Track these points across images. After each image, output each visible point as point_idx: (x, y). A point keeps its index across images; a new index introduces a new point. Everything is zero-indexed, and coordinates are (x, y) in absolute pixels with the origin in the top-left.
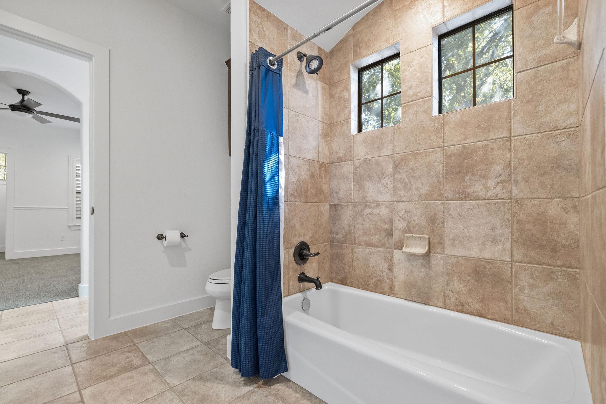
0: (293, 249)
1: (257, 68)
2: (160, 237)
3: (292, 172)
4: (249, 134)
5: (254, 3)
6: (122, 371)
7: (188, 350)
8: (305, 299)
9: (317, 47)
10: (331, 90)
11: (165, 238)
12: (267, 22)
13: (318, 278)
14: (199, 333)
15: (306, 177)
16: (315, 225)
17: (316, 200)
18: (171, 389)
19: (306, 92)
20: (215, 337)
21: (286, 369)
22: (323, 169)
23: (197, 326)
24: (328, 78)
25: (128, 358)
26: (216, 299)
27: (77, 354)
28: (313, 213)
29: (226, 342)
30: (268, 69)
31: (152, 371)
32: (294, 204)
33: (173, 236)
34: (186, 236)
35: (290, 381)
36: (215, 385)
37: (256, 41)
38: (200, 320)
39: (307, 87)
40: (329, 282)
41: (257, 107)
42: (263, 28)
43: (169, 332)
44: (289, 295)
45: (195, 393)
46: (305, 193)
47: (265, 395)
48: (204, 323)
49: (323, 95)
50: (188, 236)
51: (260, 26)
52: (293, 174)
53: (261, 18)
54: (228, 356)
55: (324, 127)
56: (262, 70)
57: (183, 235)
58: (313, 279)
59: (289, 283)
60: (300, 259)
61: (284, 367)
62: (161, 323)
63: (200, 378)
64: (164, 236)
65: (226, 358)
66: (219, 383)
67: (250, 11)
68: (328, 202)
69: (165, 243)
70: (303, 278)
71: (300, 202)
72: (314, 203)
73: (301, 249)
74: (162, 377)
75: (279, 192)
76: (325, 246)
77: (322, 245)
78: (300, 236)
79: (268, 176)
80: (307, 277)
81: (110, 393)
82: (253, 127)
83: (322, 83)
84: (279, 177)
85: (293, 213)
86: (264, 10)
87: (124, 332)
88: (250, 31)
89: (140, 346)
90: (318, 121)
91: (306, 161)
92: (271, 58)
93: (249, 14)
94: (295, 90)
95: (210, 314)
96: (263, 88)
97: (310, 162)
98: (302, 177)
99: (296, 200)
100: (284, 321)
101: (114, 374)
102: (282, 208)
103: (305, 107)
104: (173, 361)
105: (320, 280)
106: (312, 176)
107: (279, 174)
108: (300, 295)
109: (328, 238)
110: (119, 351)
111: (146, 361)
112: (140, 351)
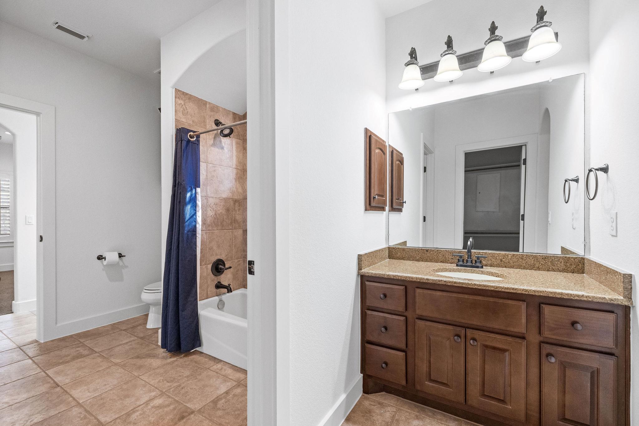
0: (211, 265)
1: (180, 141)
2: (100, 258)
3: (210, 208)
4: (174, 186)
5: (179, 91)
6: (74, 358)
7: (127, 343)
8: (221, 300)
9: (232, 113)
10: (244, 144)
11: (105, 258)
12: (189, 103)
13: (229, 285)
14: (136, 332)
15: (222, 211)
16: (230, 246)
17: (231, 228)
18: (116, 364)
19: (222, 148)
20: (150, 334)
21: (200, 345)
22: (237, 204)
23: (134, 327)
24: (241, 135)
25: (77, 351)
26: (150, 305)
27: (31, 351)
28: (228, 238)
29: (158, 336)
30: (189, 141)
31: (98, 356)
32: (212, 232)
33: (112, 257)
34: (123, 256)
35: (203, 353)
36: (149, 360)
37: (181, 118)
38: (136, 323)
39: (223, 145)
40: (242, 288)
41: (180, 169)
42: (186, 107)
43: (109, 333)
44: (207, 298)
45: (134, 365)
46: (221, 223)
47: (184, 361)
48: (140, 325)
49: (237, 149)
50: (125, 256)
51: (183, 106)
52: (211, 210)
53: (184, 100)
54: (159, 344)
55: (238, 172)
56: (184, 143)
57: (120, 255)
58: (226, 286)
59: (207, 289)
60: (217, 272)
61: (198, 344)
62: (102, 328)
63: (138, 357)
64: (104, 256)
65: (158, 345)
66: (152, 359)
67: (176, 97)
68: (242, 228)
69: (105, 263)
70: (219, 286)
71: (217, 230)
72: (229, 230)
73: (218, 264)
74: (107, 359)
75: (196, 227)
76: (239, 261)
77: (236, 261)
78: (216, 255)
79: (188, 216)
80: (222, 284)
81: (69, 370)
82: (177, 182)
83: (236, 139)
84: (196, 217)
85: (211, 238)
86: (187, 94)
87: (70, 335)
88: (176, 112)
89: (86, 343)
90: (232, 169)
91: (222, 199)
92: (192, 133)
93: (175, 100)
94: (213, 148)
95: (145, 319)
96: (185, 156)
97: (226, 200)
98: (218, 212)
99: (213, 229)
100: (199, 314)
101: (68, 361)
102: (199, 238)
103: (222, 159)
104: (116, 350)
105: (231, 286)
106: (228, 210)
107: (197, 215)
108: (217, 297)
109: (241, 256)
110: (68, 347)
111: (92, 351)
112: (87, 346)
